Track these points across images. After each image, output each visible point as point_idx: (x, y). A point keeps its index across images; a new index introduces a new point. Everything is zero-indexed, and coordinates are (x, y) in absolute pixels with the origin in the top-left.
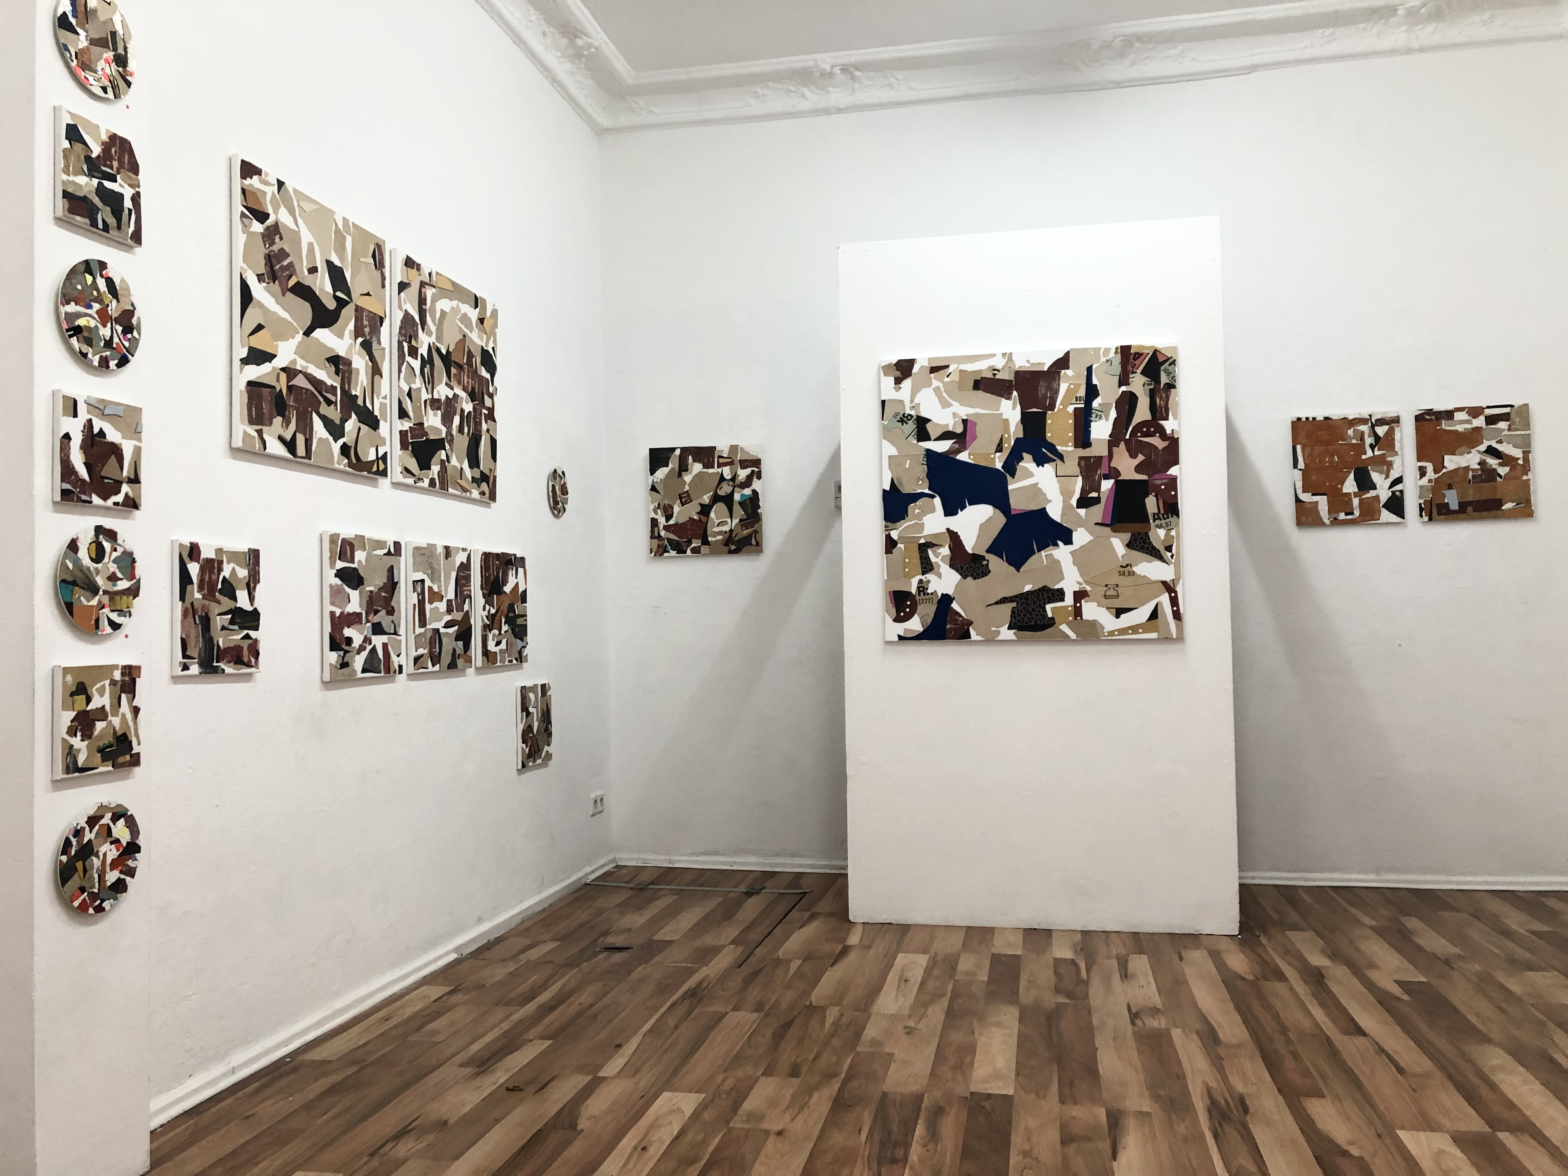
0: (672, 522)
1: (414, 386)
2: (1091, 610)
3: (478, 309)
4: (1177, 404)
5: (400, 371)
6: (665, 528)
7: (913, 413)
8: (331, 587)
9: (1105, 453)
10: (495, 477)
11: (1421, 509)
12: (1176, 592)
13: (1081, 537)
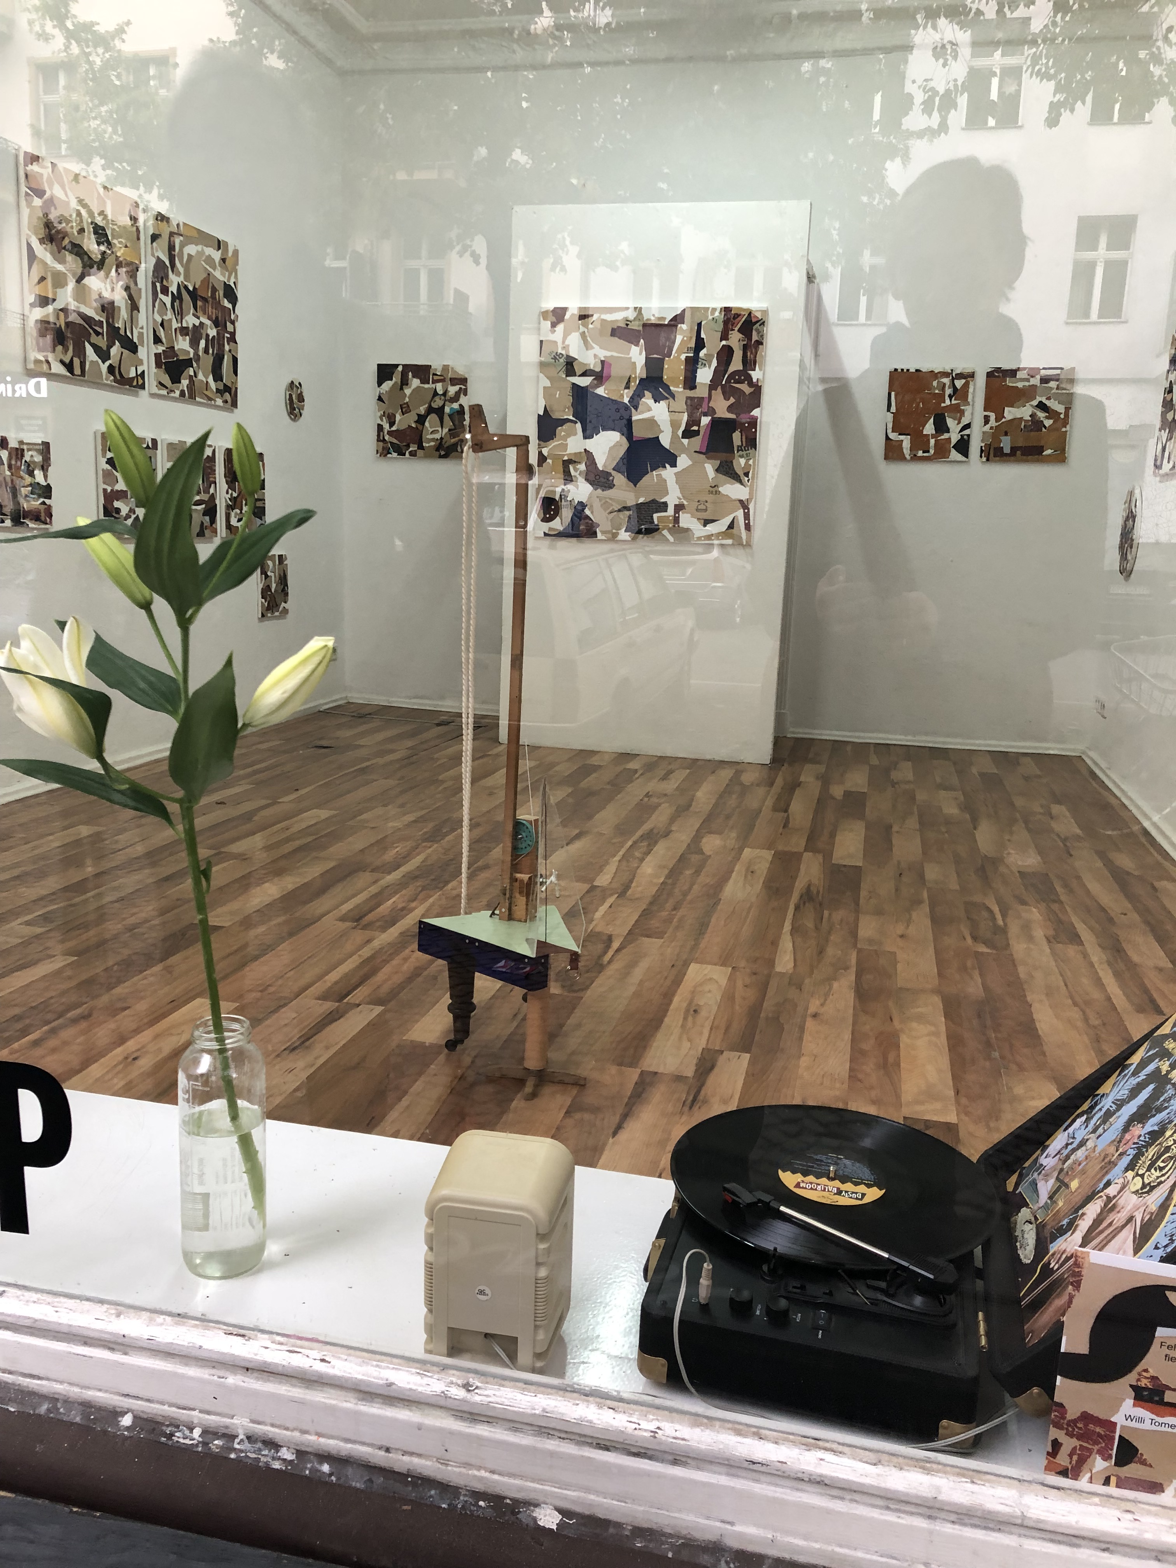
0: (394, 428)
1: (165, 318)
2: (686, 520)
3: (220, 251)
4: (763, 357)
5: (154, 306)
6: (389, 433)
7: (564, 352)
8: (103, 470)
9: (706, 395)
10: (236, 388)
11: (982, 451)
12: (748, 509)
13: (683, 461)
